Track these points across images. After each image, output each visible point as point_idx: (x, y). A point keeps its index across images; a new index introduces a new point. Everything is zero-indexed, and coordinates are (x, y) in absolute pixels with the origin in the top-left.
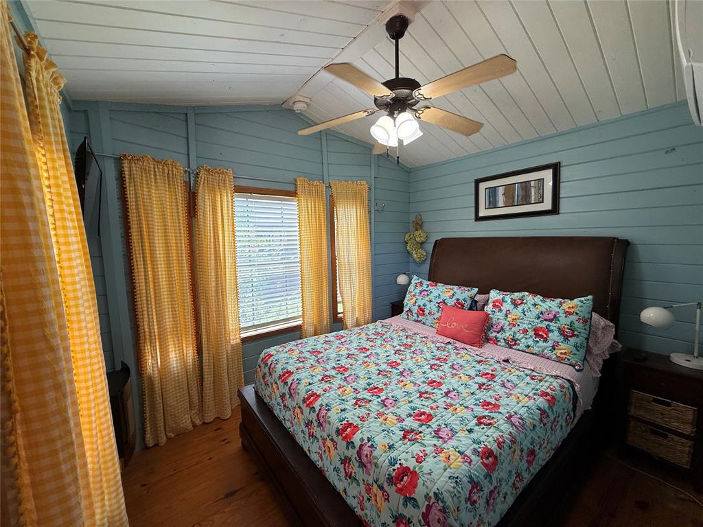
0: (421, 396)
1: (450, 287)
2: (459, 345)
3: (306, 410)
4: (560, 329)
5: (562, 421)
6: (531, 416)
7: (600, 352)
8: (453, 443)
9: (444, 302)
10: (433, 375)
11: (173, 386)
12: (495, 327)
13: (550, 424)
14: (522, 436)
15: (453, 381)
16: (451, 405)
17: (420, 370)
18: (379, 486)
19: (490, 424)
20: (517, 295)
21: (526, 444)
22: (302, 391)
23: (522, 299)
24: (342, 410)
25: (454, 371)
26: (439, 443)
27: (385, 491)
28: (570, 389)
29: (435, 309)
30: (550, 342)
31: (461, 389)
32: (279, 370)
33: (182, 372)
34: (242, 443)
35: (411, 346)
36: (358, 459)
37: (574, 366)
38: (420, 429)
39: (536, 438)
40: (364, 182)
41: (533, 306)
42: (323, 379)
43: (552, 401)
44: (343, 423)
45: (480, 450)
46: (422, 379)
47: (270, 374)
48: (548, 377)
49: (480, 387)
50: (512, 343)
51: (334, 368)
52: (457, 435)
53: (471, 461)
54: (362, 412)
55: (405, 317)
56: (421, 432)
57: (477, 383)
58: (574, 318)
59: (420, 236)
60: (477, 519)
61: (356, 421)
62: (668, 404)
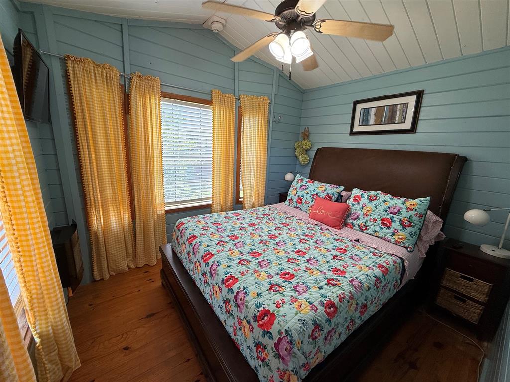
0: (289, 261)
1: (323, 184)
2: (324, 226)
3: (203, 264)
4: (401, 220)
5: (391, 286)
6: (368, 281)
7: (428, 239)
8: (306, 296)
9: (317, 195)
10: (301, 247)
11: (114, 240)
12: (352, 216)
13: (381, 288)
14: (359, 294)
15: (314, 252)
16: (310, 269)
17: (292, 243)
18: (247, 321)
19: (336, 284)
20: (372, 193)
21: (361, 301)
22: (202, 251)
23: (376, 197)
24: (228, 267)
25: (317, 245)
26: (295, 295)
27: (250, 325)
28: (401, 264)
29: (310, 200)
30: (392, 229)
31: (320, 258)
32: (187, 234)
33: (120, 231)
34: (162, 282)
35: (288, 225)
36: (234, 301)
37: (407, 248)
38: (283, 284)
39: (369, 296)
40: (266, 98)
41: (384, 202)
42: (218, 243)
43: (386, 272)
44: (227, 275)
45: (325, 302)
46: (292, 249)
47: (182, 237)
48: (386, 254)
49: (334, 258)
50: (363, 228)
51: (228, 236)
52: (310, 290)
53: (317, 309)
54: (243, 268)
55: (288, 204)
56: (284, 286)
57: (332, 255)
58: (413, 213)
59: (306, 144)
60: (316, 349)
61: (237, 275)
62: (471, 280)
